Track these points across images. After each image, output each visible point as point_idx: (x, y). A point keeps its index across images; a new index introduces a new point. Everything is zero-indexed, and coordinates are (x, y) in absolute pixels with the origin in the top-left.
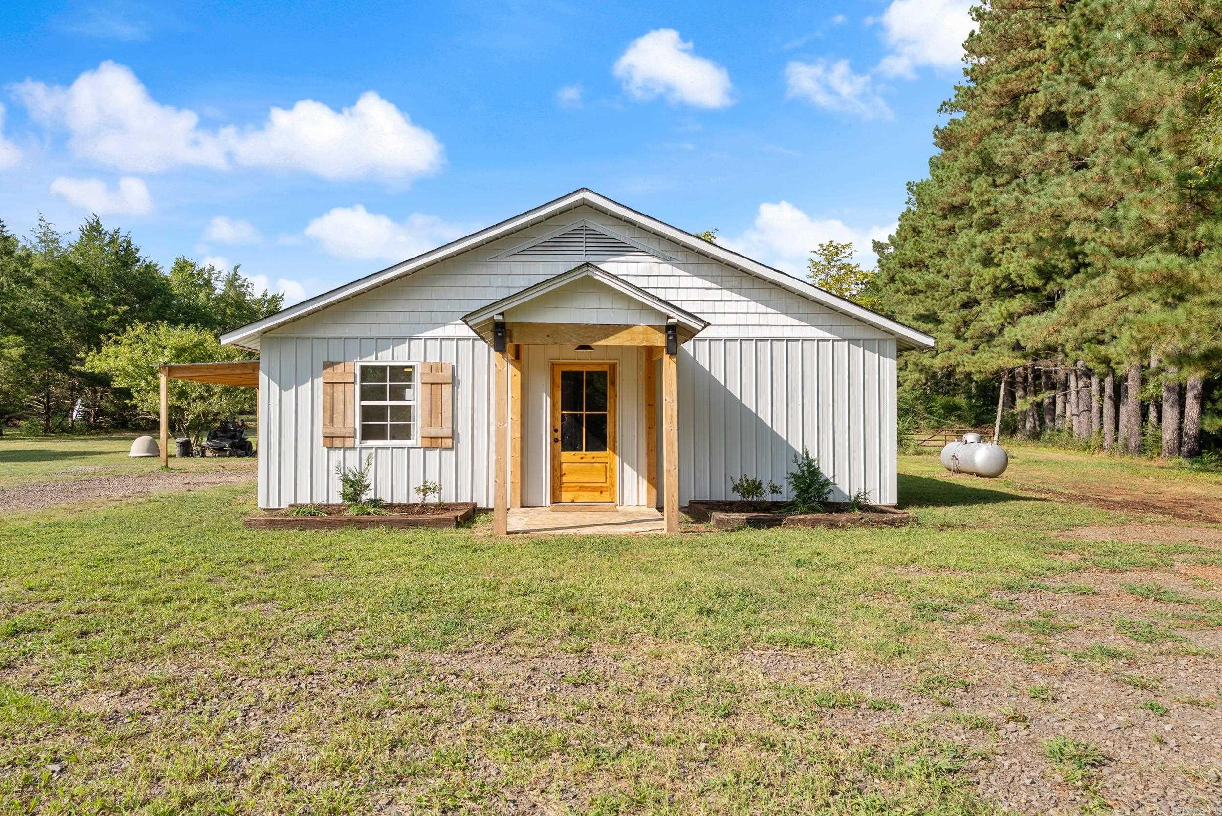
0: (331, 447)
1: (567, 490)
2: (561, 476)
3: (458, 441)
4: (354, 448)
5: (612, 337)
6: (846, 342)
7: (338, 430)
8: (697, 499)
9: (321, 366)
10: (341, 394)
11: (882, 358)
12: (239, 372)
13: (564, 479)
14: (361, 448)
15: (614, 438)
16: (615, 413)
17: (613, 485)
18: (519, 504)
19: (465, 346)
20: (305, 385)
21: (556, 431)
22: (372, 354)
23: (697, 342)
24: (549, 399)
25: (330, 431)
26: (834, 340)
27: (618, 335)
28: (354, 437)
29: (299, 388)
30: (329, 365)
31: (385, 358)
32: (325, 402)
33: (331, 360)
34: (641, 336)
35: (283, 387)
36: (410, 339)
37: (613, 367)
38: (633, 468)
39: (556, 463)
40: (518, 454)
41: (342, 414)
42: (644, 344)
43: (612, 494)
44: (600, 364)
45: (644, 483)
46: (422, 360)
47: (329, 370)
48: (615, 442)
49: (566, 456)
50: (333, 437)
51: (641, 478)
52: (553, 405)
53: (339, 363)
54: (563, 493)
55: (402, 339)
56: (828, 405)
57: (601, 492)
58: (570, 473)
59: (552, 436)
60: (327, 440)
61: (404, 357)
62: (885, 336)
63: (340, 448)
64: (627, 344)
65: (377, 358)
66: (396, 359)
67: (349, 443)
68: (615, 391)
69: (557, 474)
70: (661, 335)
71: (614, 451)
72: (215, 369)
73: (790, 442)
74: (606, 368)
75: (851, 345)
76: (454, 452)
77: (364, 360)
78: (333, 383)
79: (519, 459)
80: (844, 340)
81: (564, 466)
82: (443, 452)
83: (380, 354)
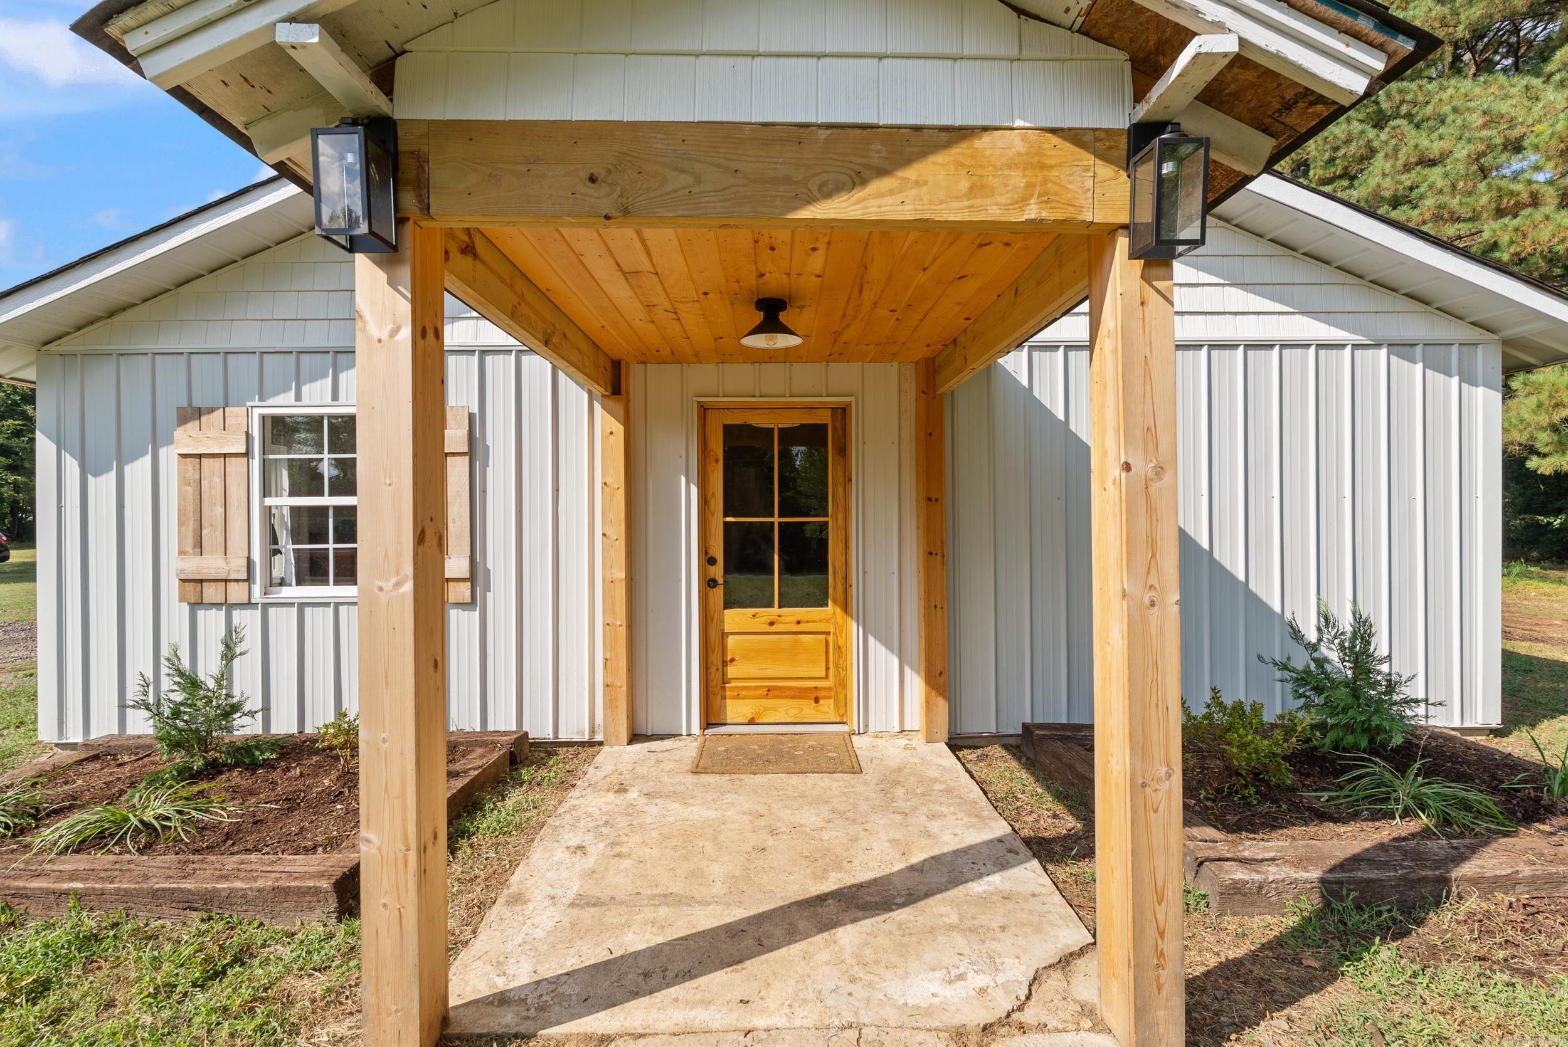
0: (197, 604)
1: (738, 697)
2: (725, 663)
3: (487, 588)
4: (249, 605)
5: (885, 184)
6: (1384, 352)
7: (211, 564)
8: (1039, 720)
9: (174, 416)
10: (218, 481)
11: (1465, 386)
13: (732, 671)
14: (266, 607)
15: (846, 578)
16: (846, 518)
17: (843, 684)
18: (624, 736)
19: (500, 369)
20: (138, 463)
21: (712, 561)
22: (286, 389)
23: (1036, 354)
24: (694, 490)
25: (194, 566)
26: (1355, 346)
27: (911, 173)
28: (249, 581)
29: (127, 469)
30: (191, 414)
31: (316, 399)
32: (182, 498)
33: (196, 403)
34: (1017, 179)
35: (89, 468)
37: (841, 413)
38: (888, 646)
39: (714, 635)
40: (621, 619)
41: (221, 527)
42: (1032, 212)
43: (842, 705)
44: (810, 408)
45: (916, 685)
47: (192, 426)
48: (847, 586)
49: (735, 618)
50: (201, 581)
51: (907, 670)
52: (704, 501)
53: (211, 410)
54: (729, 702)
56: (1340, 497)
57: (817, 700)
58: (745, 657)
59: (702, 572)
60: (189, 587)
62: (1474, 334)
63: (218, 606)
64: (954, 212)
65: (298, 397)
66: (342, 399)
67: (237, 593)
68: (846, 468)
69: (716, 659)
70: (1105, 171)
71: (846, 608)
73: (1252, 586)
74: (824, 418)
75: (1393, 358)
76: (476, 615)
77: (269, 402)
78: (200, 456)
79: (623, 631)
80: (1377, 346)
81: (731, 641)
82: (453, 613)
83: (305, 389)
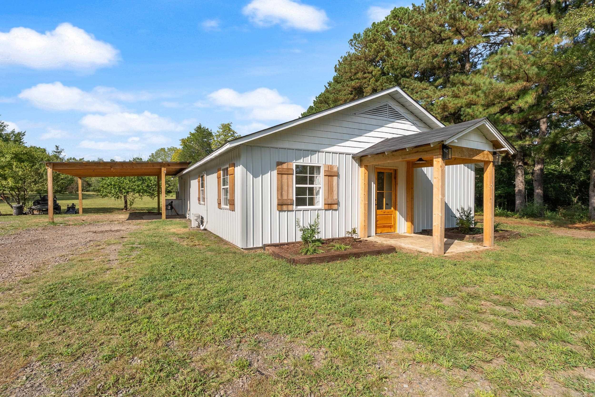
0: (281, 211)
1: (379, 228)
2: (377, 221)
3: (339, 206)
4: (293, 211)
7: (285, 200)
9: (275, 164)
10: (286, 180)
12: (102, 168)
13: (378, 223)
14: (296, 211)
15: (396, 203)
16: (396, 191)
17: (395, 224)
18: (367, 236)
19: (342, 157)
20: (266, 175)
21: (376, 200)
22: (301, 159)
24: (374, 185)
25: (281, 201)
28: (293, 205)
29: (264, 176)
30: (279, 164)
31: (307, 161)
32: (278, 185)
33: (280, 161)
35: (255, 176)
36: (319, 152)
37: (395, 171)
39: (377, 215)
40: (367, 212)
43: (394, 228)
46: (324, 163)
47: (280, 167)
48: (396, 205)
49: (379, 212)
50: (282, 205)
52: (376, 188)
53: (284, 163)
54: (377, 229)
55: (314, 152)
57: (390, 228)
58: (380, 220)
59: (375, 202)
60: (279, 206)
61: (315, 161)
63: (285, 211)
65: (303, 161)
66: (312, 162)
67: (290, 207)
68: (396, 182)
70: (491, 156)
71: (395, 209)
72: (86, 166)
74: (392, 171)
76: (338, 212)
77: (297, 162)
78: (282, 174)
79: (367, 214)
82: (333, 211)
83: (305, 159)
